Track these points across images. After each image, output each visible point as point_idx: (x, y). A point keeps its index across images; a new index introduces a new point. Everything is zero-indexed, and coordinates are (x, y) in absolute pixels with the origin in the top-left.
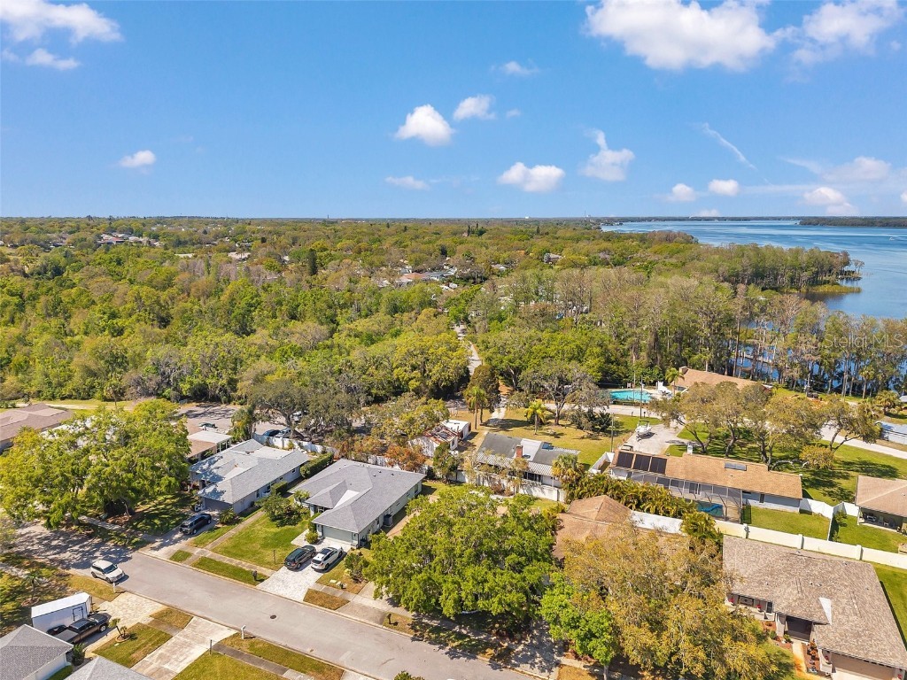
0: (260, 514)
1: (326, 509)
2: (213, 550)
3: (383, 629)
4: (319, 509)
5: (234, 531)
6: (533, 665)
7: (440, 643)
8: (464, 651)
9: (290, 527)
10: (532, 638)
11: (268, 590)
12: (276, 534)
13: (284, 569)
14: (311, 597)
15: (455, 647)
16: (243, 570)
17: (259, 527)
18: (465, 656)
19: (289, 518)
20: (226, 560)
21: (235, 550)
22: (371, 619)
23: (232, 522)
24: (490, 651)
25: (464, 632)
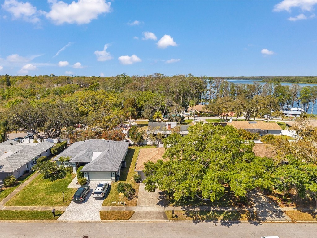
0: (36, 175)
1: (85, 164)
2: (6, 205)
3: (171, 222)
4: (79, 165)
5: (18, 190)
6: (271, 216)
7: (212, 220)
8: (230, 220)
9: (61, 179)
10: (254, 202)
11: (68, 220)
12: (53, 185)
13: (72, 204)
14: (104, 216)
15: (223, 220)
16: (40, 212)
17: (38, 184)
18: (234, 223)
19: (58, 174)
20: (21, 208)
21: (25, 200)
22: (157, 218)
23: (14, 185)
24: (244, 216)
25: (218, 209)
